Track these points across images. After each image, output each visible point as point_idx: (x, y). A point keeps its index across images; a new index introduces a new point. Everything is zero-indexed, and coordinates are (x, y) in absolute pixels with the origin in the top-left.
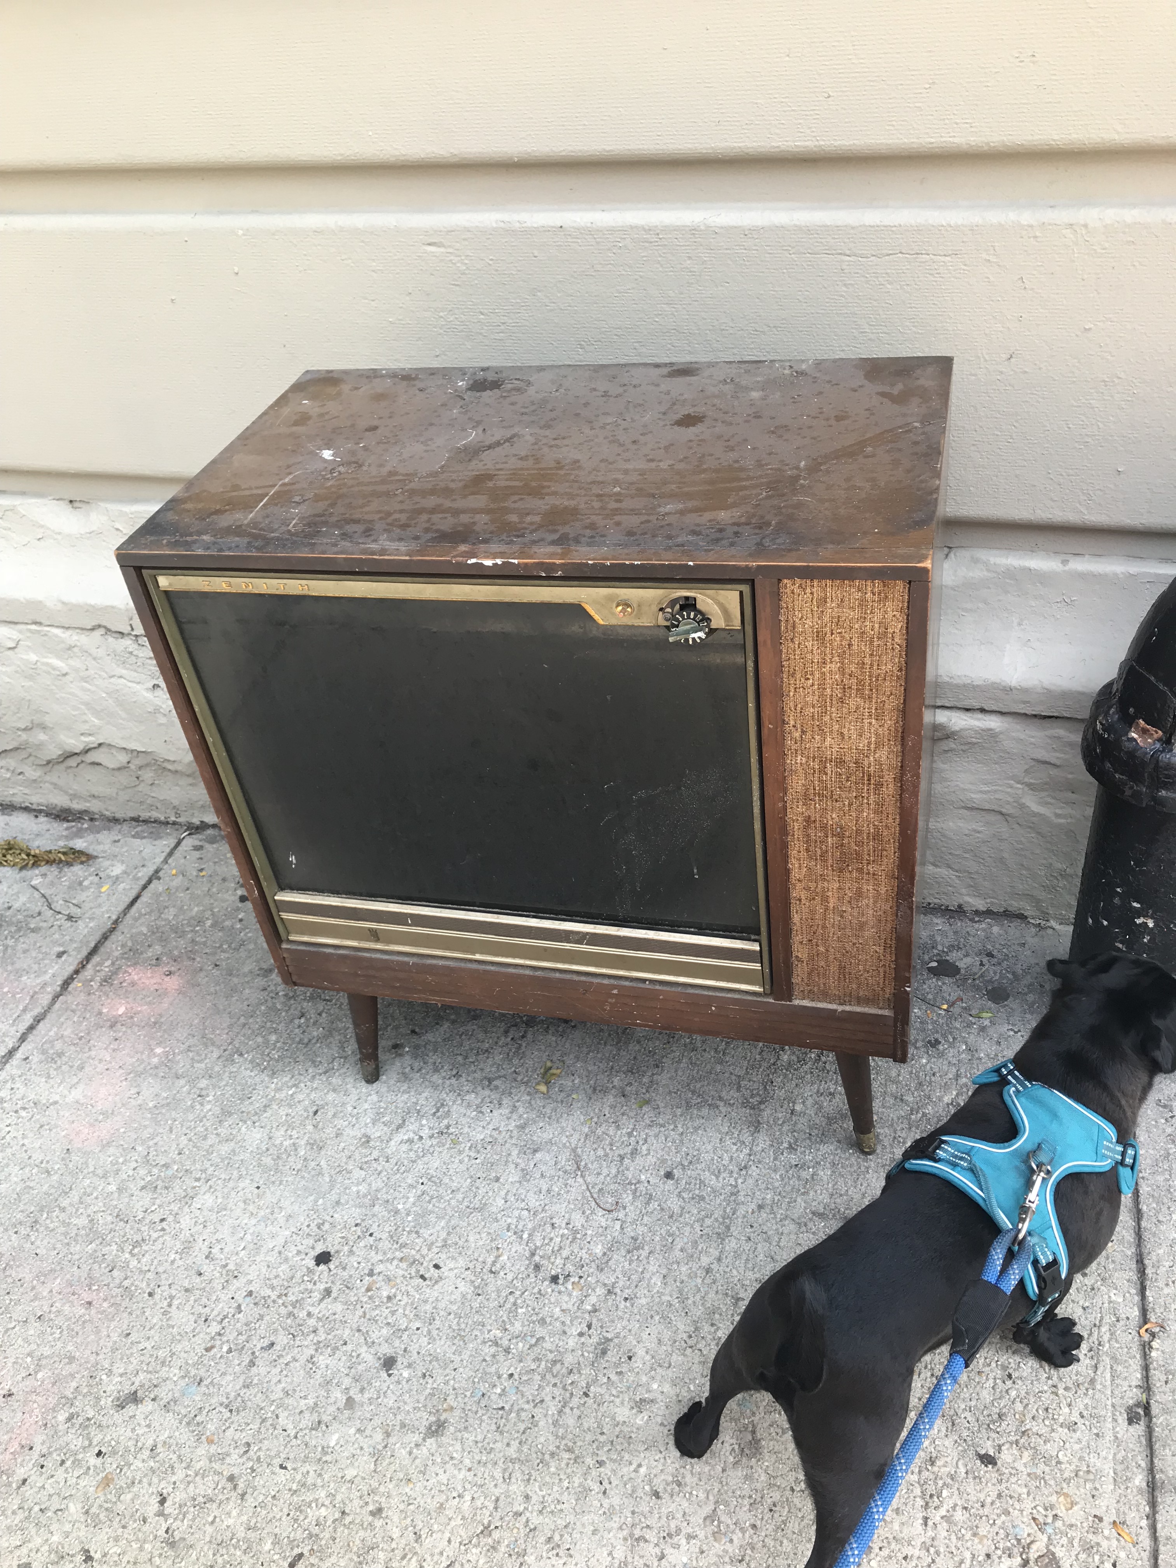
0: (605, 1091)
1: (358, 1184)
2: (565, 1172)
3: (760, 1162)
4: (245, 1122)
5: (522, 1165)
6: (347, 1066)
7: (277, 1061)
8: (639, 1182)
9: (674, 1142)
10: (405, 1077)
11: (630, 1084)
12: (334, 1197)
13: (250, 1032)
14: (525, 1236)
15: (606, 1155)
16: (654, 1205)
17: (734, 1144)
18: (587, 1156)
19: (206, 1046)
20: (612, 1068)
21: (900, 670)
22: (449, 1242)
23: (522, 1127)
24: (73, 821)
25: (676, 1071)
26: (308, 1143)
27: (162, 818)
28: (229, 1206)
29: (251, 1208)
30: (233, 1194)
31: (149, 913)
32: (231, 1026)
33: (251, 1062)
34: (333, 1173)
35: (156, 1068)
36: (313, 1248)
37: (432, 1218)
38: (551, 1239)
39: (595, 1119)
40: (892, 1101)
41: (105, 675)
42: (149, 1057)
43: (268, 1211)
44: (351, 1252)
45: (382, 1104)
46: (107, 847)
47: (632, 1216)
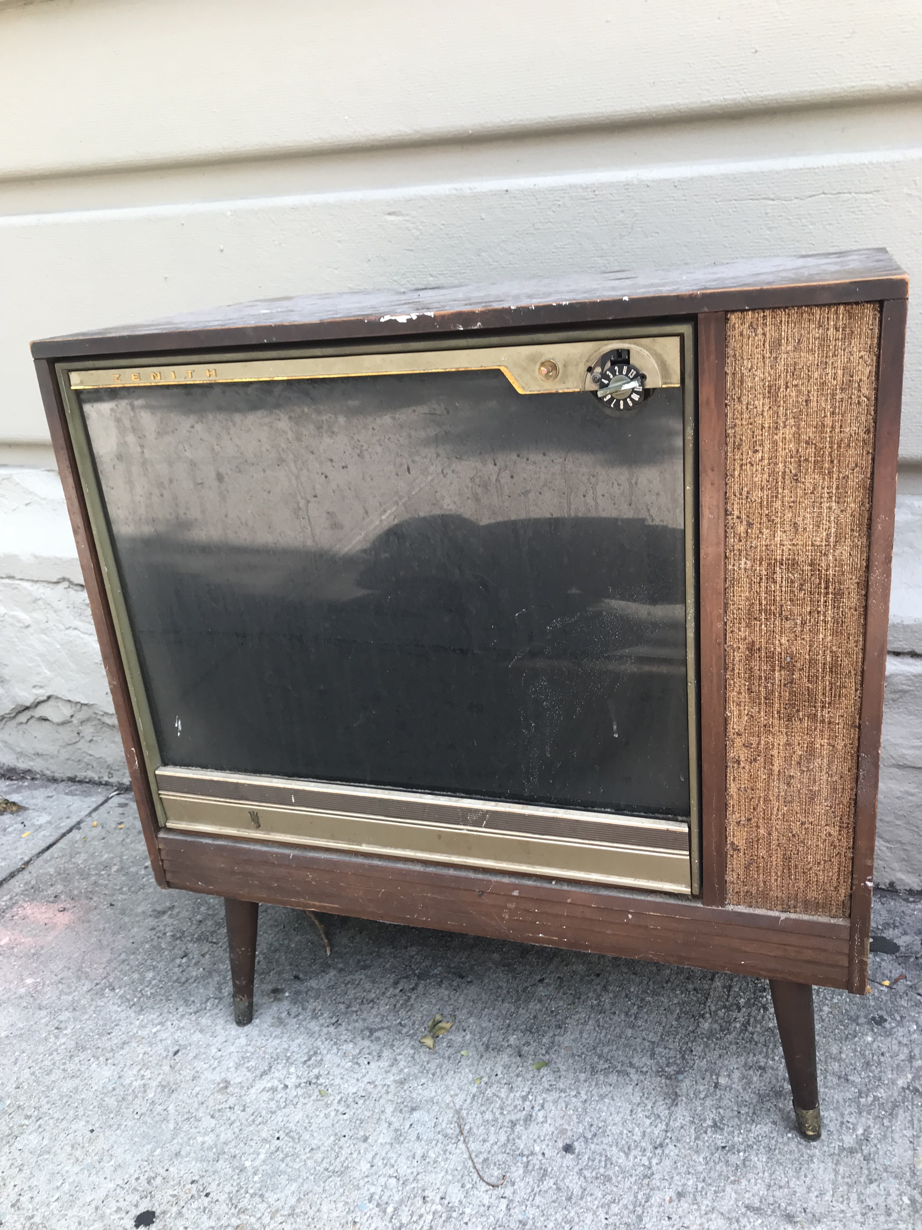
0: (499, 1050)
1: (205, 1134)
2: (446, 1136)
3: (678, 1140)
4: (98, 1058)
5: (396, 1125)
6: (220, 1007)
7: (149, 998)
8: (532, 1153)
9: (576, 1109)
10: (280, 1022)
11: (528, 1044)
12: (175, 1148)
13: (128, 967)
14: (390, 1210)
15: (496, 1120)
16: (549, 1183)
17: (648, 1117)
18: (473, 1120)
19: (79, 978)
20: (509, 1026)
21: (868, 432)
22: (298, 1210)
23: (402, 1082)
24: (17, 780)
25: (581, 1033)
26: (160, 1085)
27: (96, 778)
28: (53, 1150)
29: (78, 1153)
30: (63, 1135)
31: (61, 857)
32: (110, 961)
33: (121, 997)
34: (180, 1119)
35: (21, 997)
36: (136, 1206)
37: (283, 1179)
38: (421, 1216)
39: (485, 1079)
40: (835, 1080)
41: (62, 627)
42: (17, 986)
43: (97, 1158)
44: (180, 1214)
45: (249, 1048)
46: (39, 801)
47: (522, 1194)
